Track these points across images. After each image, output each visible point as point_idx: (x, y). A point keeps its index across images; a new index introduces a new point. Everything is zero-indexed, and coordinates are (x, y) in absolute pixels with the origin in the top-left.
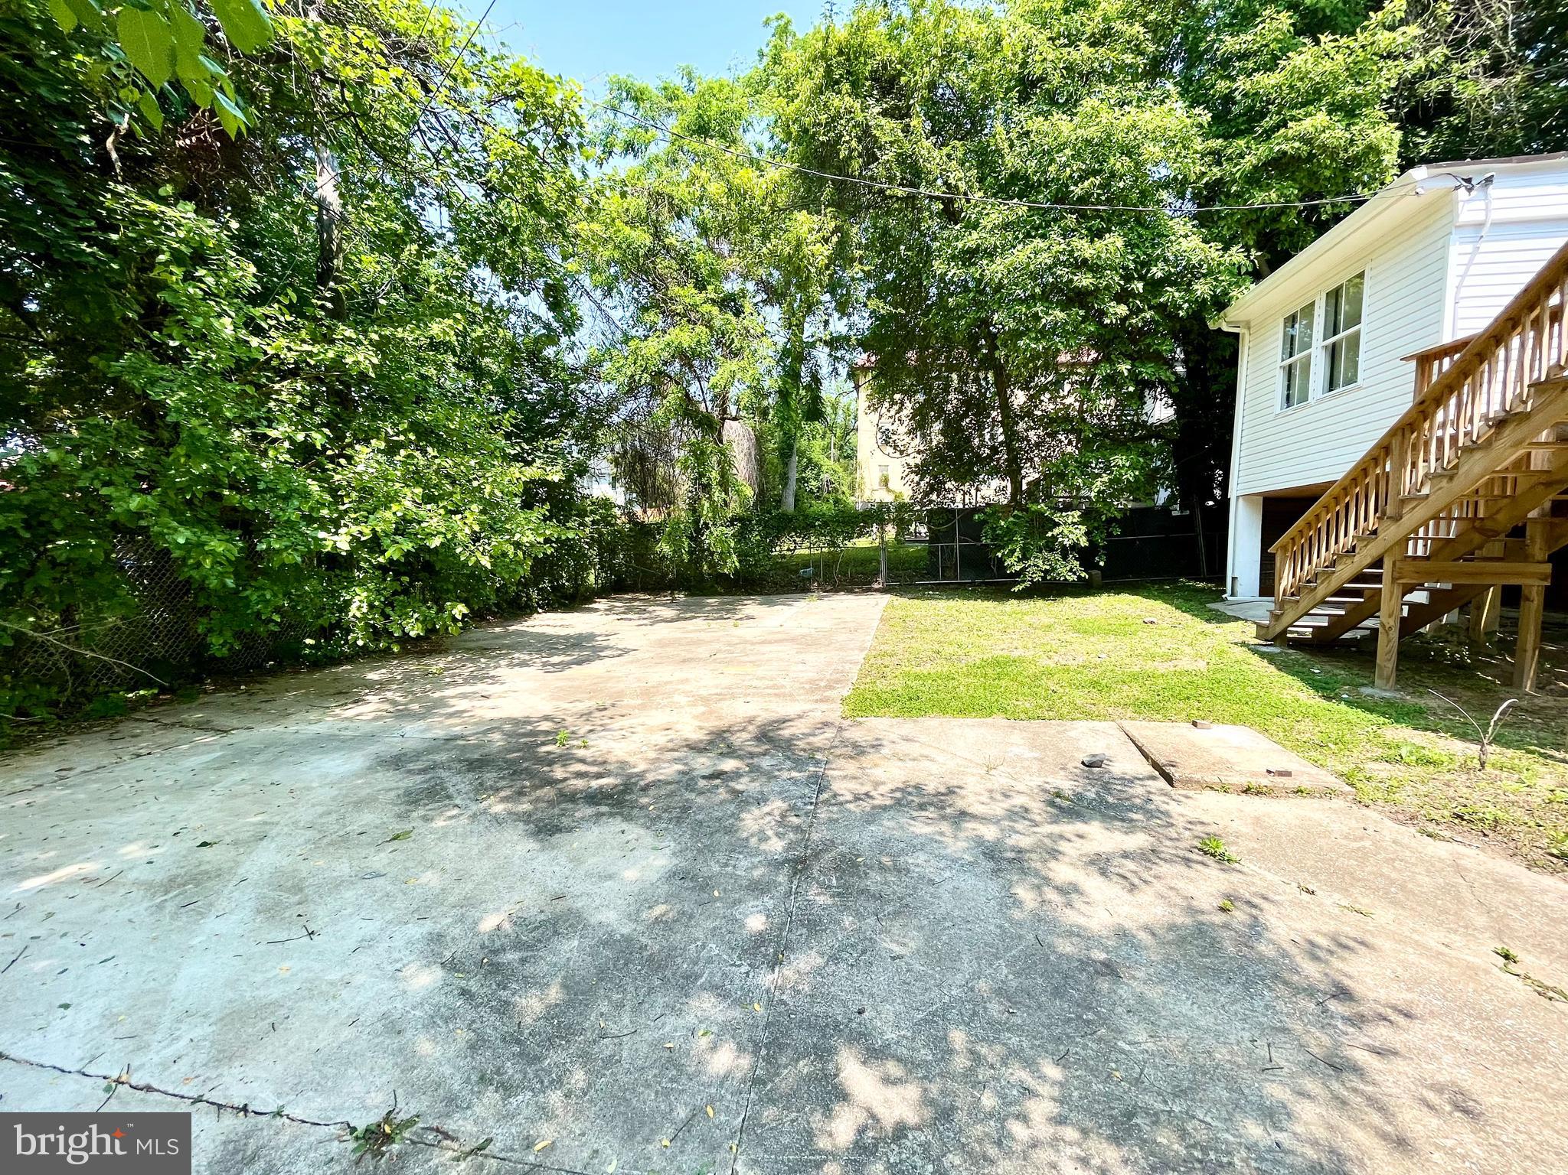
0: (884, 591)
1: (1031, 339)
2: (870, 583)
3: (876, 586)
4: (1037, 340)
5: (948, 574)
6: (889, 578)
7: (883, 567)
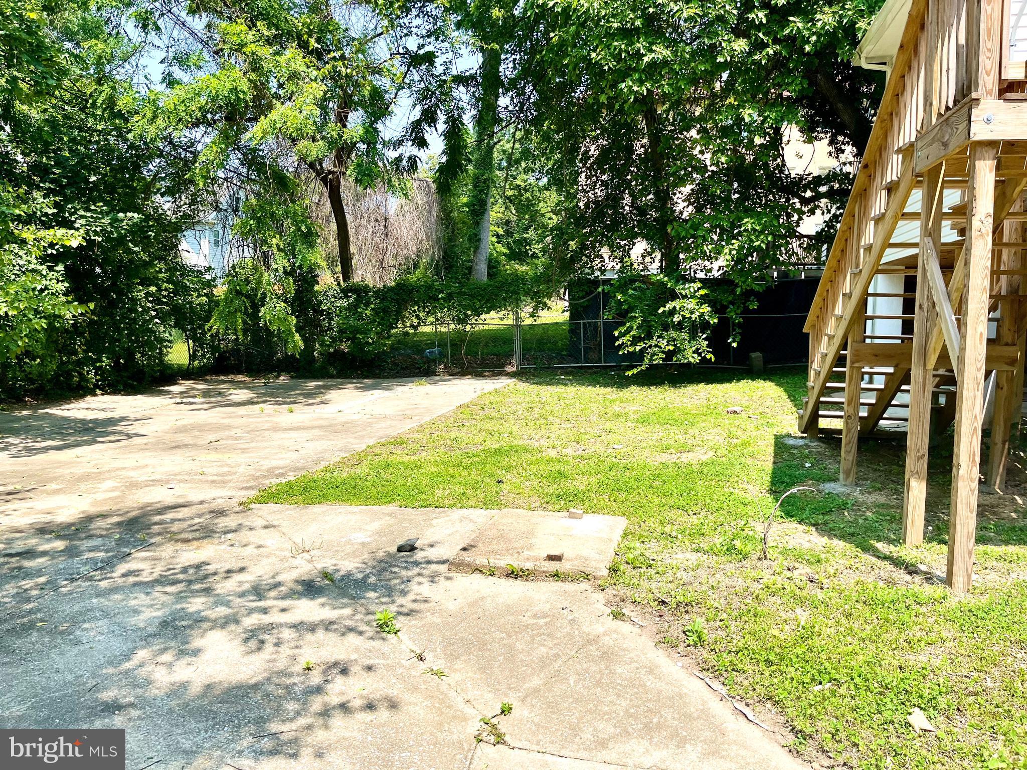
0: (517, 375)
1: (634, 82)
2: (503, 366)
3: (509, 369)
4: (641, 82)
5: (592, 355)
6: (524, 358)
7: (517, 347)
